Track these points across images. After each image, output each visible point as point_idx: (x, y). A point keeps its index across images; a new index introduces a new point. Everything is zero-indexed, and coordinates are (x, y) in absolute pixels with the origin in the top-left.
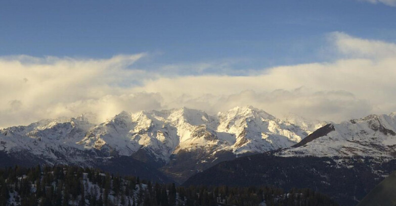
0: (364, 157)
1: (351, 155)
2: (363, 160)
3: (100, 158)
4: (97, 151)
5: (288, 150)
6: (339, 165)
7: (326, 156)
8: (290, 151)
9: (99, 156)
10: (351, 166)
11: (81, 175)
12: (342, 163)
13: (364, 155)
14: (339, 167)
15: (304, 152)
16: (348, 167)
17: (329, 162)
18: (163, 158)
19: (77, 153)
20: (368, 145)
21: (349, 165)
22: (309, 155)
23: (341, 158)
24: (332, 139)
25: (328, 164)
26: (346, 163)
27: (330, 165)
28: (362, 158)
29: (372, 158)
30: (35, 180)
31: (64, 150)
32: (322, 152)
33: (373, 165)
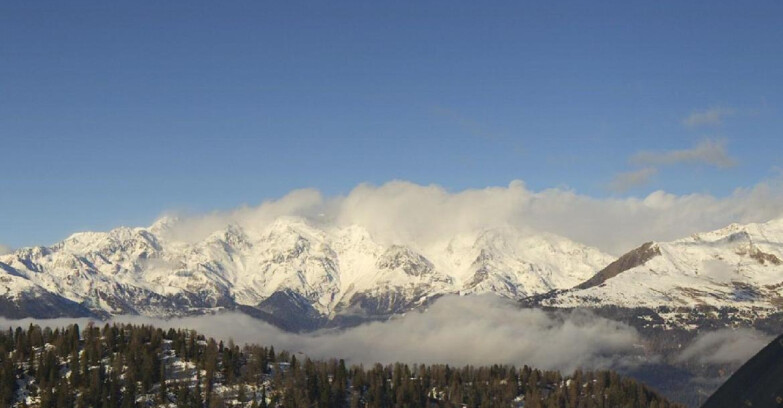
0: (719, 308)
1: (692, 304)
2: (716, 314)
3: (196, 309)
4: (191, 295)
5: (569, 294)
6: (668, 323)
7: (644, 305)
8: (572, 296)
9: (195, 306)
10: (694, 326)
11: (158, 345)
12: (675, 319)
13: (719, 304)
14: (668, 328)
15: (600, 298)
16: (687, 328)
17: (649, 318)
18: (321, 310)
19: (153, 300)
20: (726, 285)
21: (688, 324)
22: (609, 303)
23: (674, 310)
24: (655, 273)
25: (648, 322)
26: (682, 321)
27: (651, 323)
28: (716, 309)
29: (735, 310)
30: (68, 353)
31: (127, 294)
32: (635, 298)
33: (736, 323)
